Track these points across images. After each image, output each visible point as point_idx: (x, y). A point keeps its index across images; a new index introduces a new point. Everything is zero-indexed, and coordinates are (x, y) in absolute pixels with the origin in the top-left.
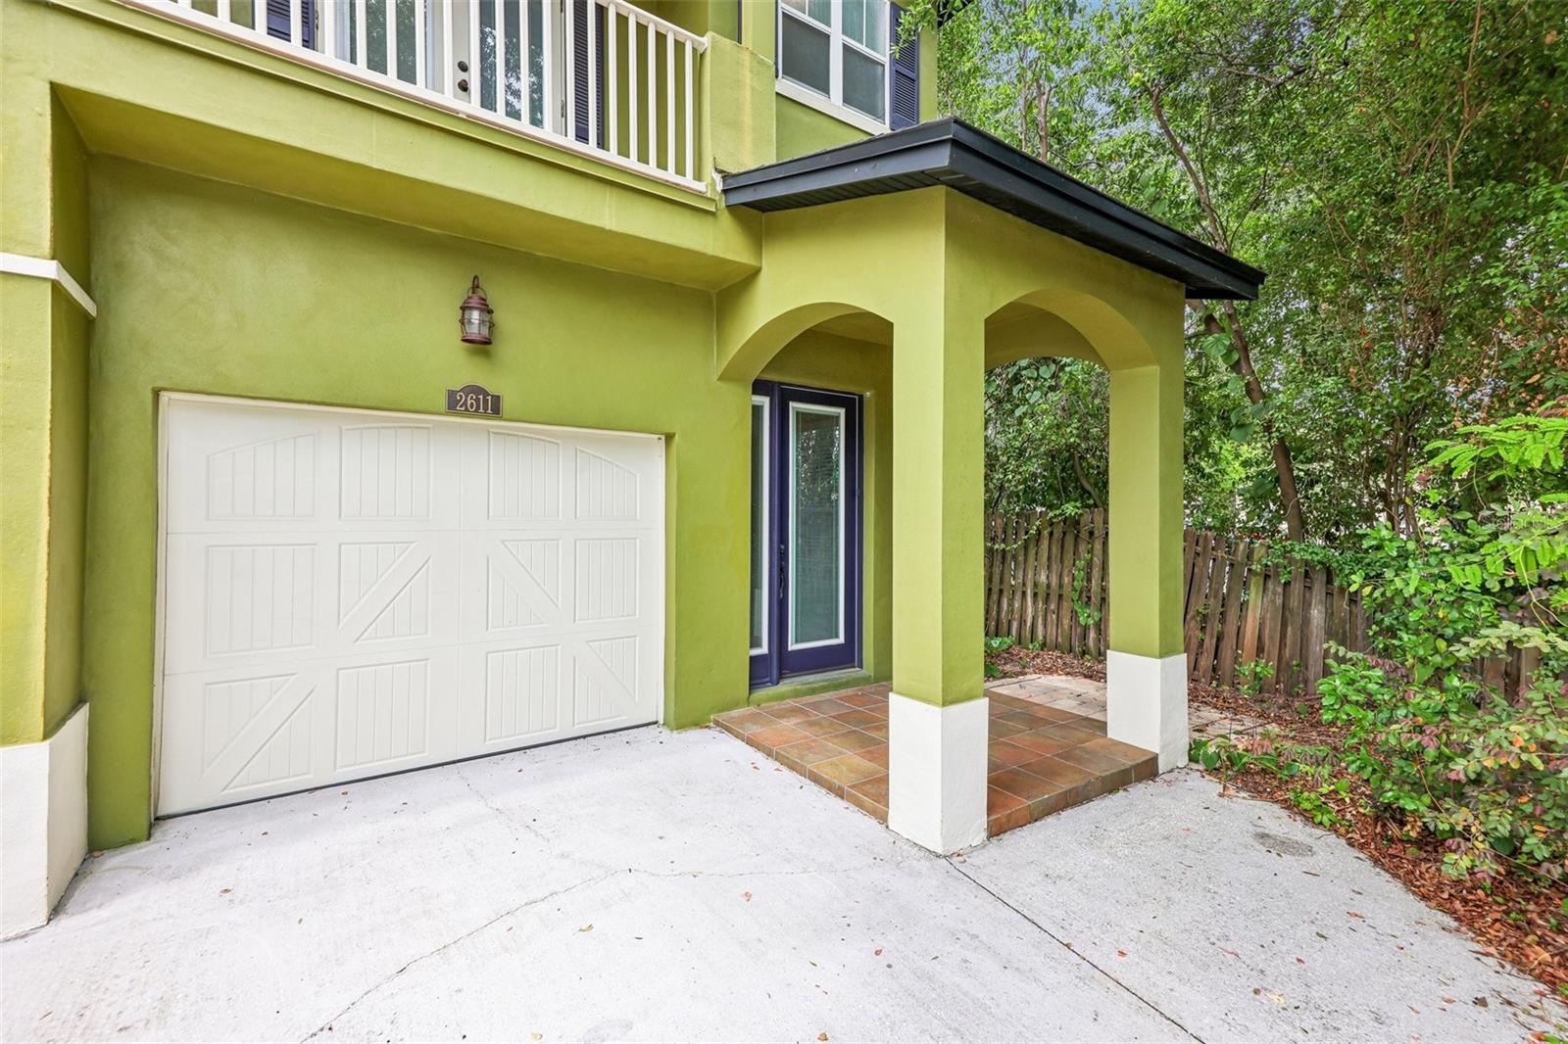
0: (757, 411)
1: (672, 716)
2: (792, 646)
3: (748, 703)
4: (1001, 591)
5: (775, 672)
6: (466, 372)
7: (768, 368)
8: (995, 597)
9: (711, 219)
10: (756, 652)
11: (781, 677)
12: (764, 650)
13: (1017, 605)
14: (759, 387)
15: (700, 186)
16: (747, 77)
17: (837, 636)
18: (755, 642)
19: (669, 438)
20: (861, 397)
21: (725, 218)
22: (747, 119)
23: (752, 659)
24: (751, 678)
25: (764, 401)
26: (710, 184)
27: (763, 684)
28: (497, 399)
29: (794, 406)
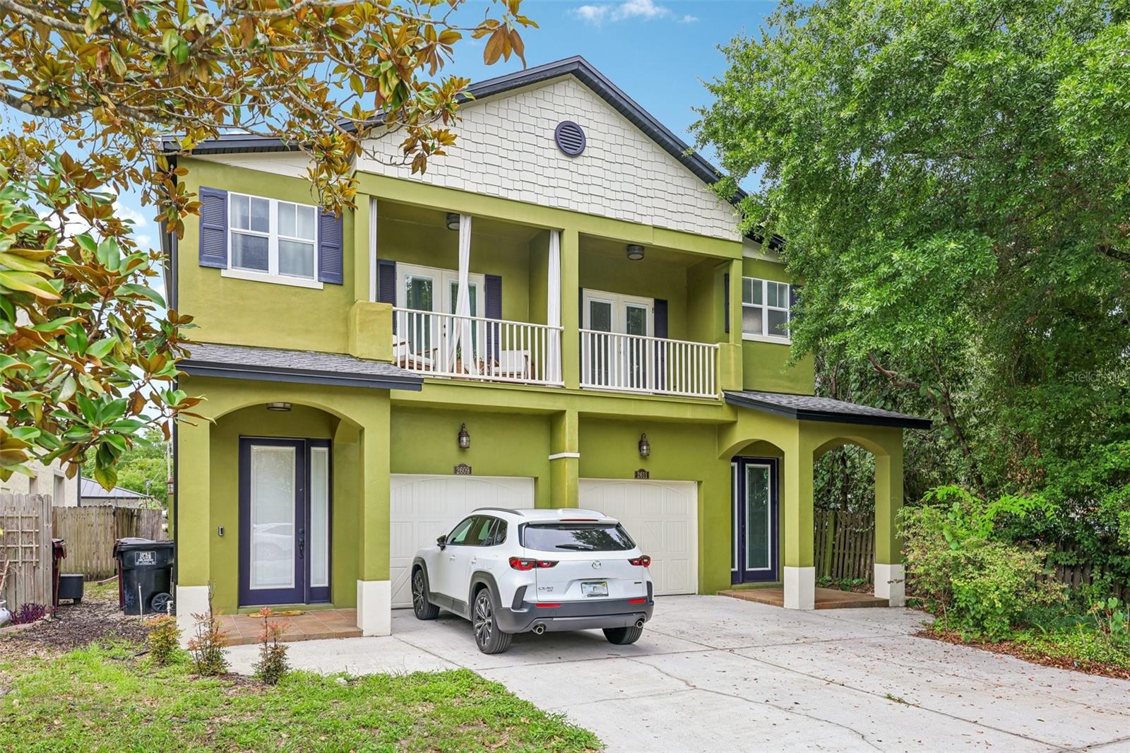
0: (733, 468)
1: (702, 589)
2: (748, 569)
3: (731, 588)
4: (860, 555)
5: (741, 580)
6: (639, 465)
7: (740, 452)
8: (857, 558)
9: (720, 408)
10: (733, 570)
11: (743, 582)
12: (736, 569)
13: (868, 562)
14: (734, 459)
15: (717, 396)
16: (732, 354)
17: (767, 567)
18: (733, 566)
19: (699, 483)
20: (778, 459)
21: (726, 407)
22: (733, 369)
23: (732, 572)
24: (732, 580)
25: (735, 464)
26: (720, 395)
27: (736, 583)
28: (648, 473)
29: (748, 465)
